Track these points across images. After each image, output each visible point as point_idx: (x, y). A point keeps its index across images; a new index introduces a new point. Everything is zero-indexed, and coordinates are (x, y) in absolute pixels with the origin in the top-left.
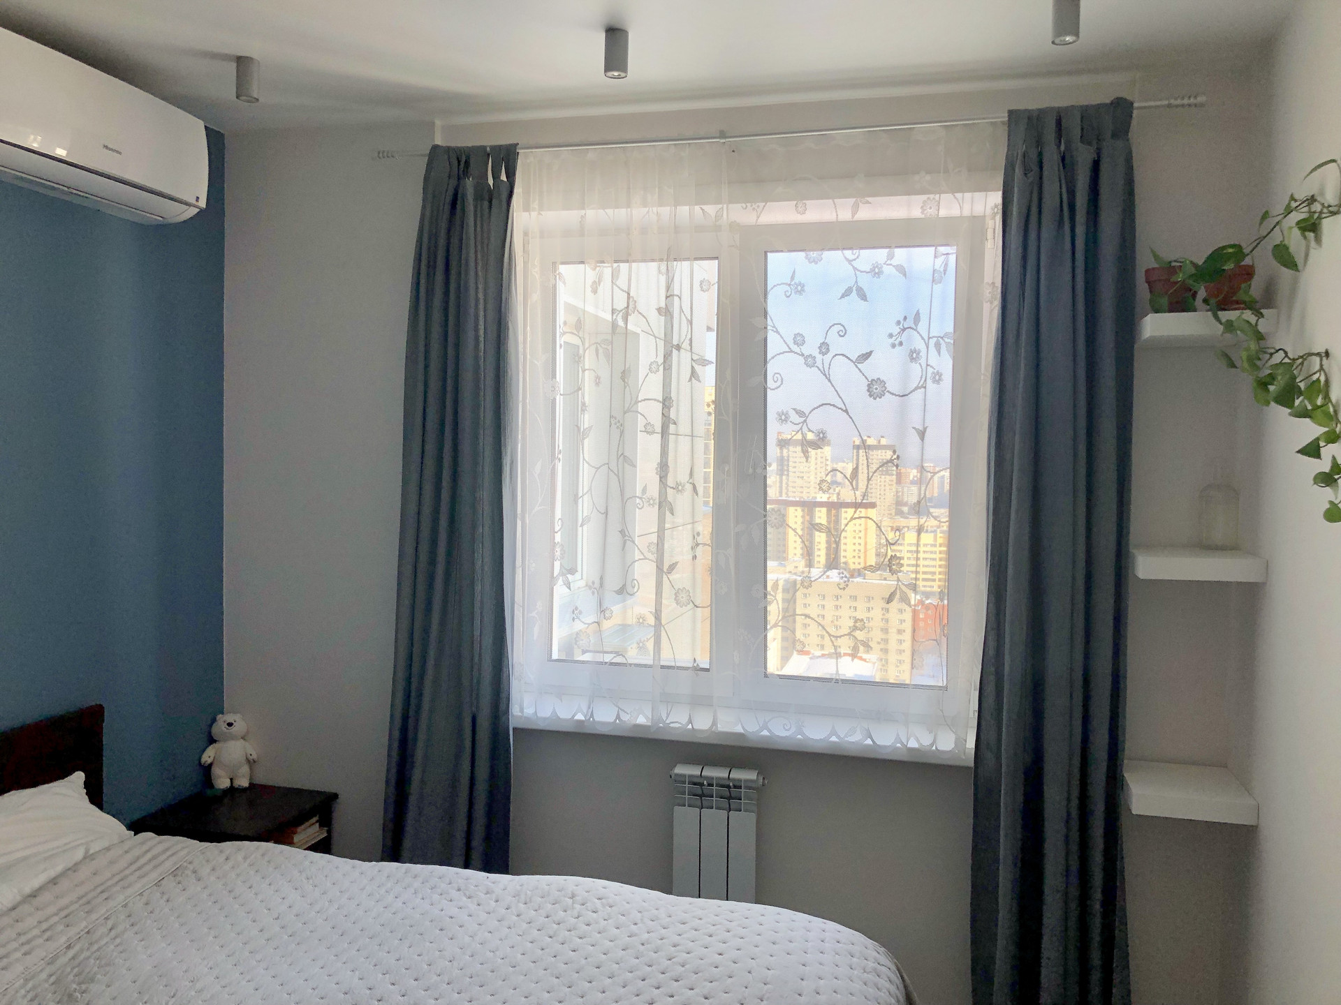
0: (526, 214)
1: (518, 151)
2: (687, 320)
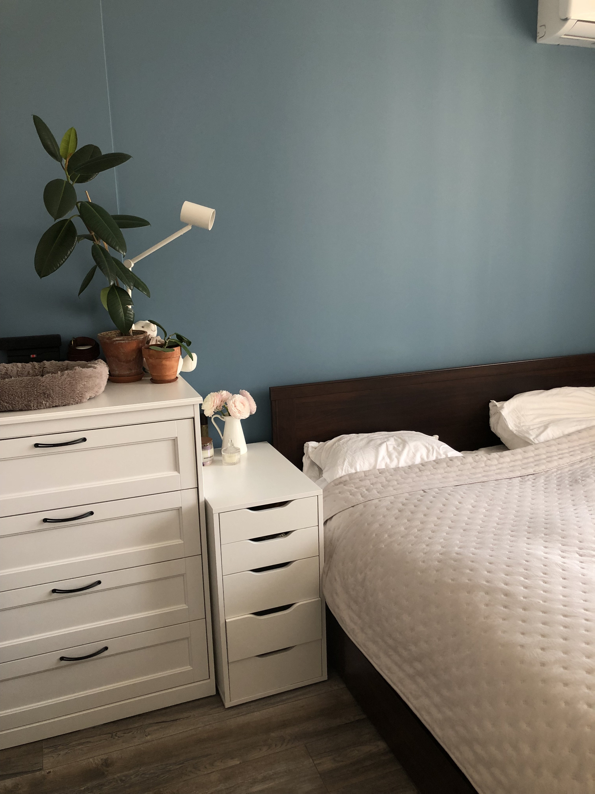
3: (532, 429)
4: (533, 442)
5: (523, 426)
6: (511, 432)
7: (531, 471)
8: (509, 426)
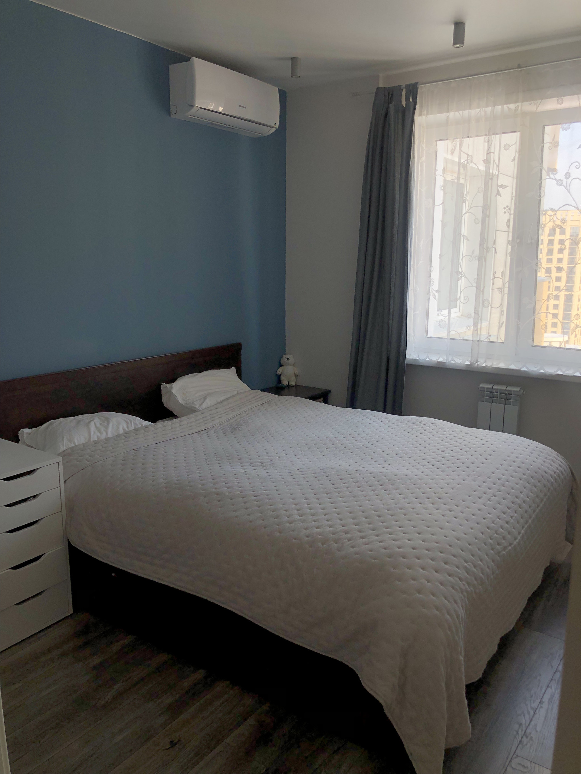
0: (420, 117)
1: (418, 86)
2: (497, 165)
3: (196, 401)
4: (198, 410)
5: (189, 399)
6: (181, 404)
7: (203, 428)
8: (179, 401)
